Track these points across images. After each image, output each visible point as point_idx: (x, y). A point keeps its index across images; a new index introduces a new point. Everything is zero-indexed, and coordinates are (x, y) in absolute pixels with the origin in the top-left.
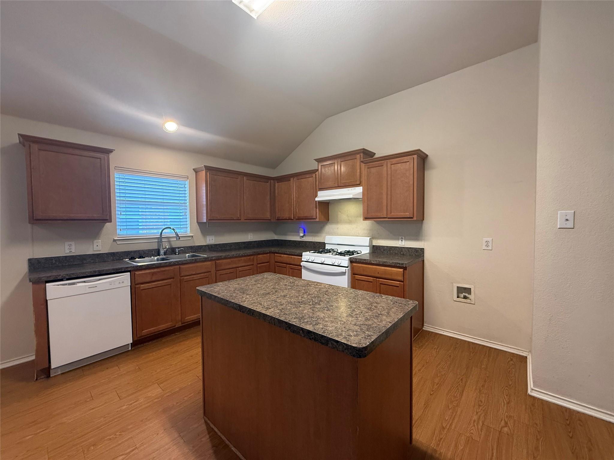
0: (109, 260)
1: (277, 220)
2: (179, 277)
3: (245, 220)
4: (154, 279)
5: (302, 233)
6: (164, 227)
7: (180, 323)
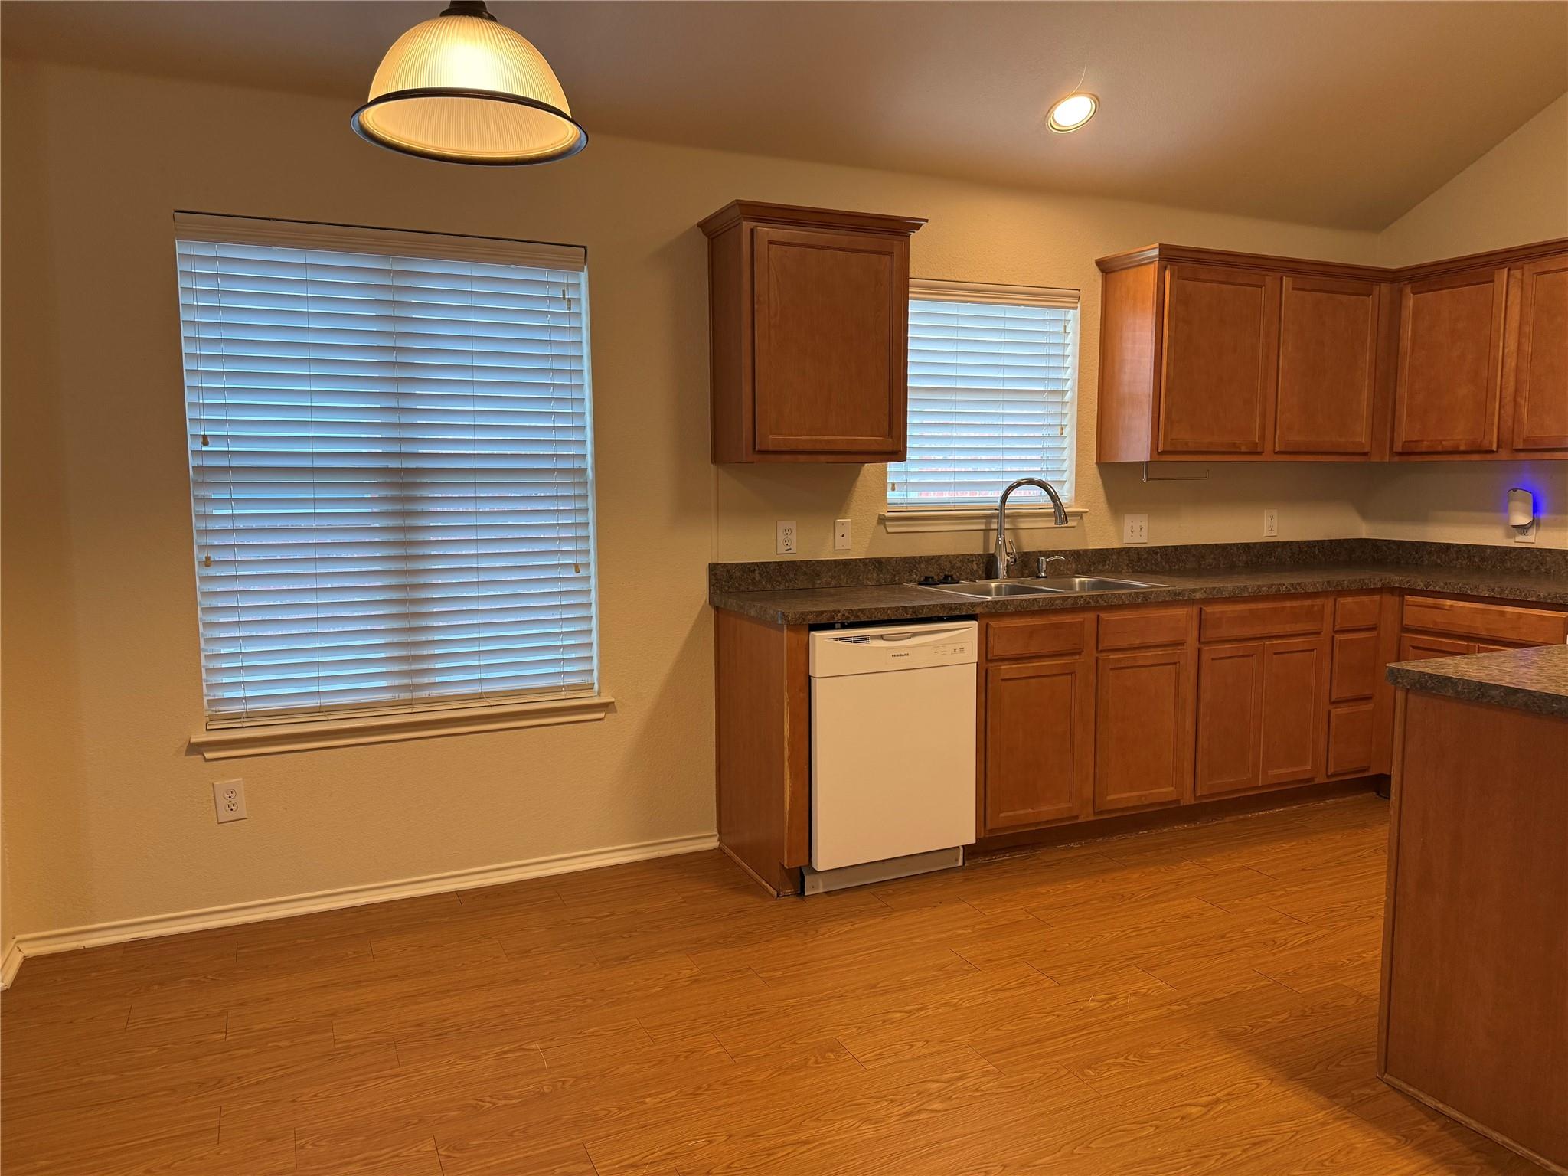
0: (869, 583)
1: (1400, 454)
2: (1095, 654)
3: (1279, 452)
4: (1033, 649)
5: (1525, 512)
6: (1014, 479)
7: (1091, 810)
